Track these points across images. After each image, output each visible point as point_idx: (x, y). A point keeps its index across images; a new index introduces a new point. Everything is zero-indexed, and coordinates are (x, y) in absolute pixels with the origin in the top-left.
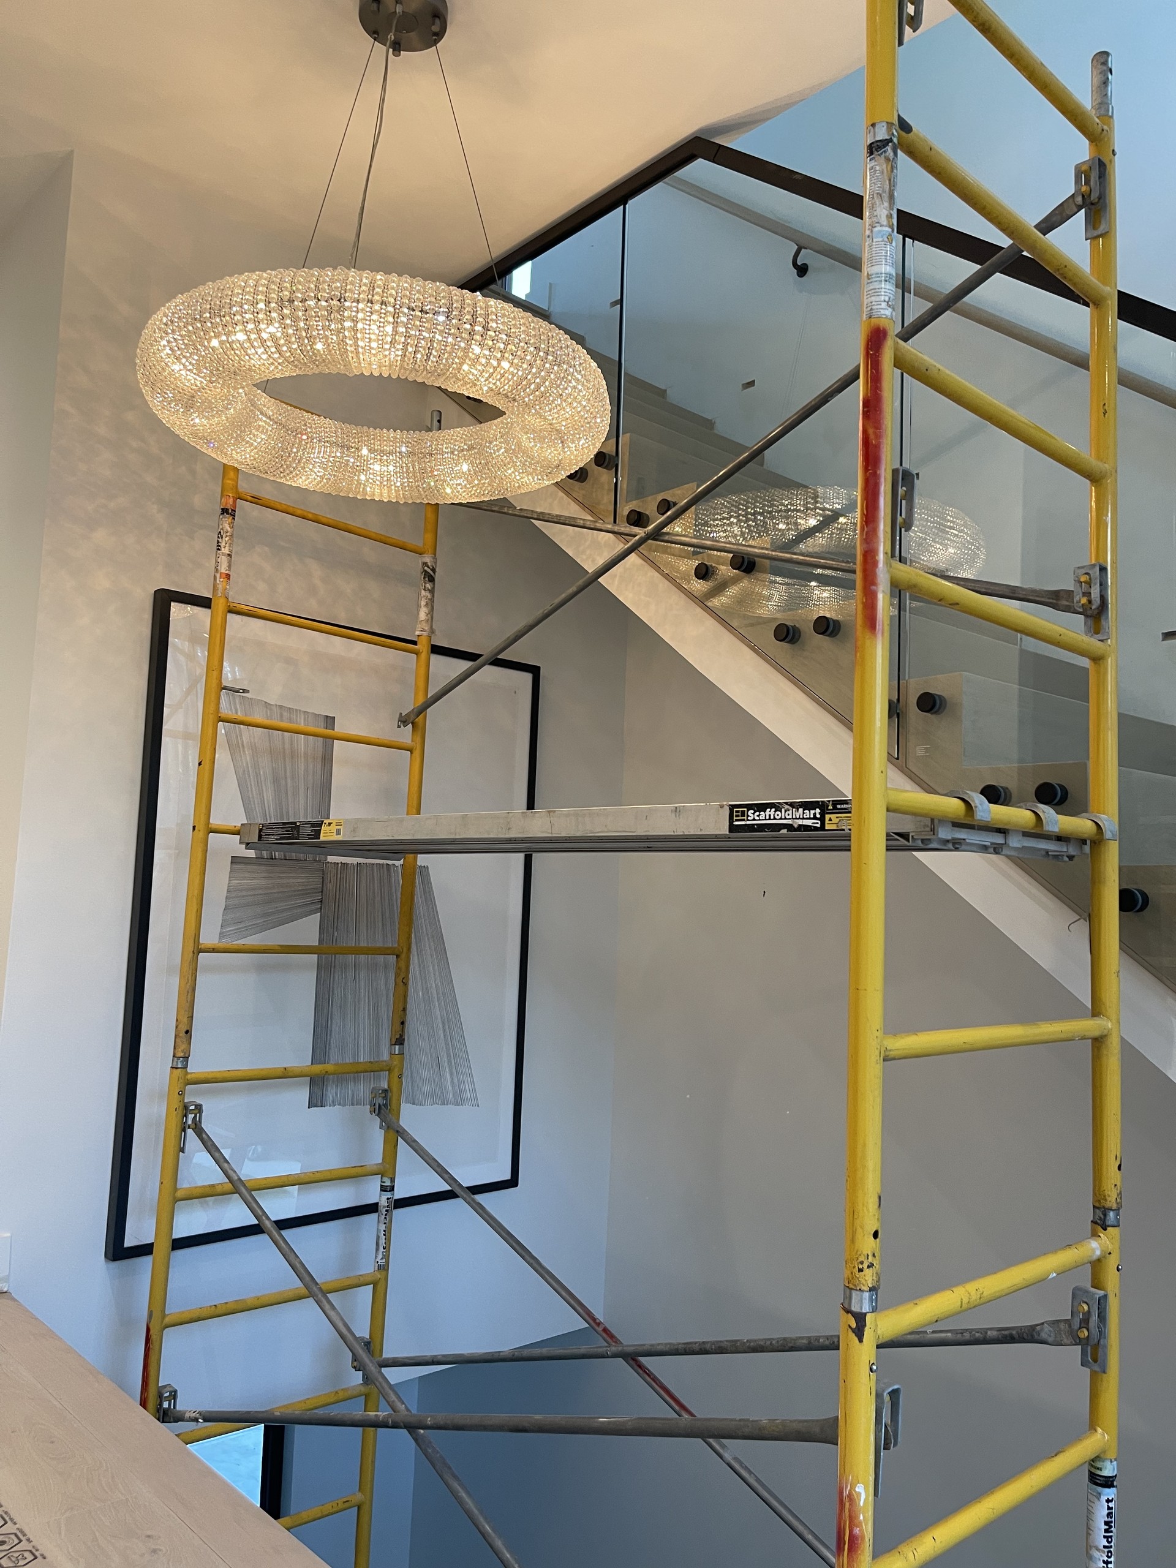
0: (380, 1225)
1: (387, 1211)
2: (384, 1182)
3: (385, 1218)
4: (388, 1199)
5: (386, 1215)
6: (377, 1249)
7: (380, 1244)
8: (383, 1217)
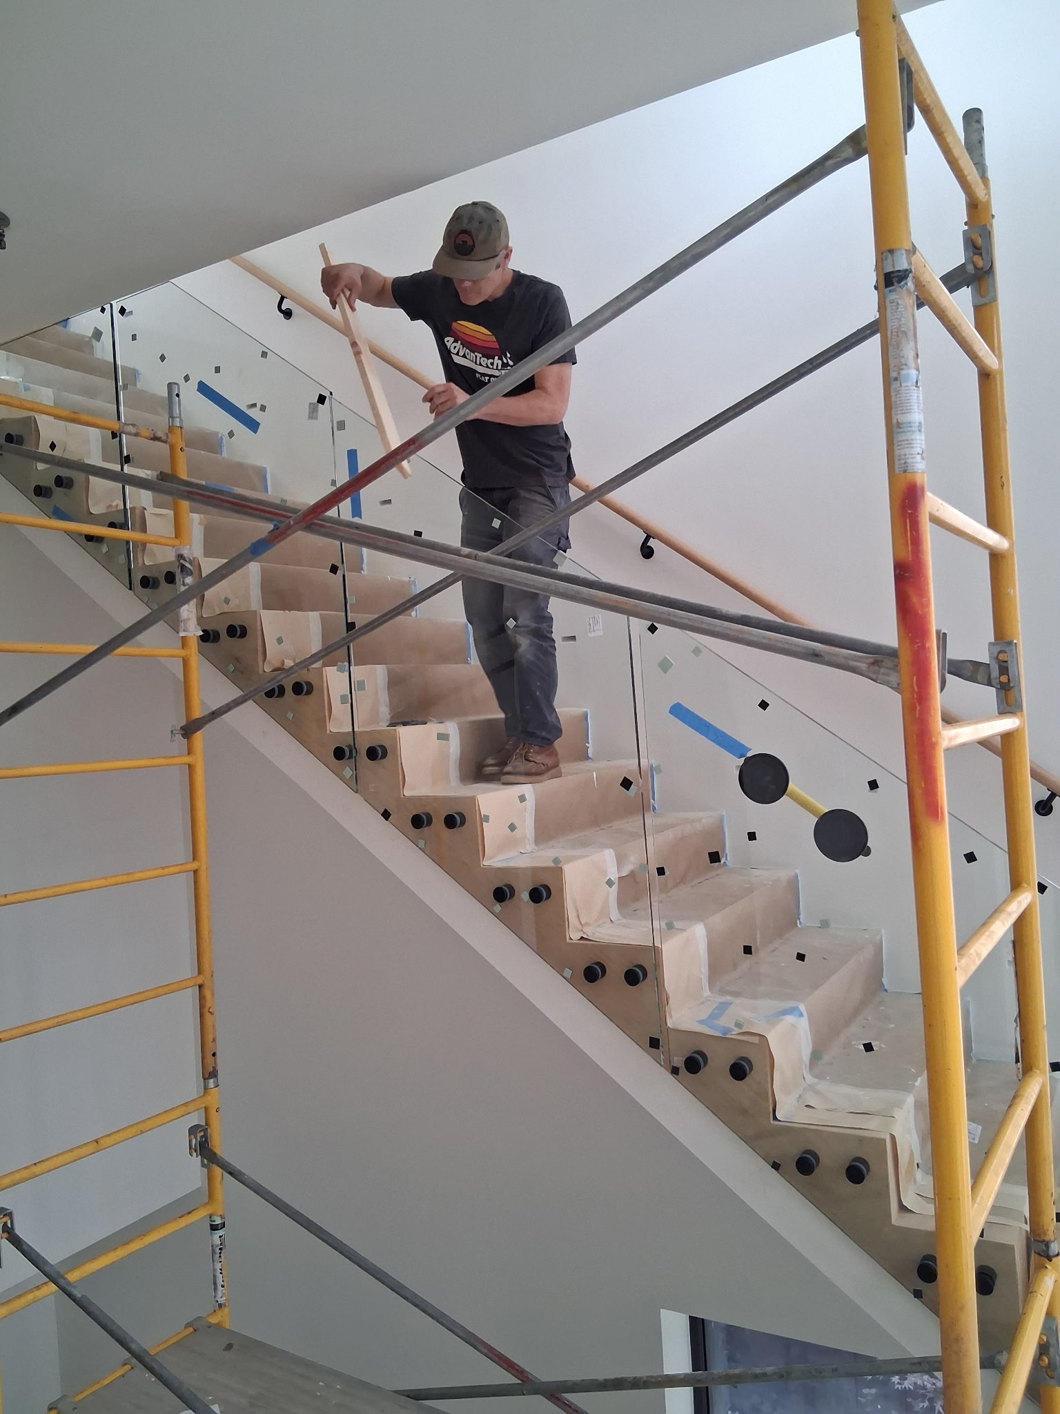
0: (216, 1263)
1: (220, 1249)
2: (214, 1221)
3: (220, 1256)
4: (220, 1237)
5: (220, 1253)
6: (215, 1289)
7: (218, 1282)
8: (218, 1255)
